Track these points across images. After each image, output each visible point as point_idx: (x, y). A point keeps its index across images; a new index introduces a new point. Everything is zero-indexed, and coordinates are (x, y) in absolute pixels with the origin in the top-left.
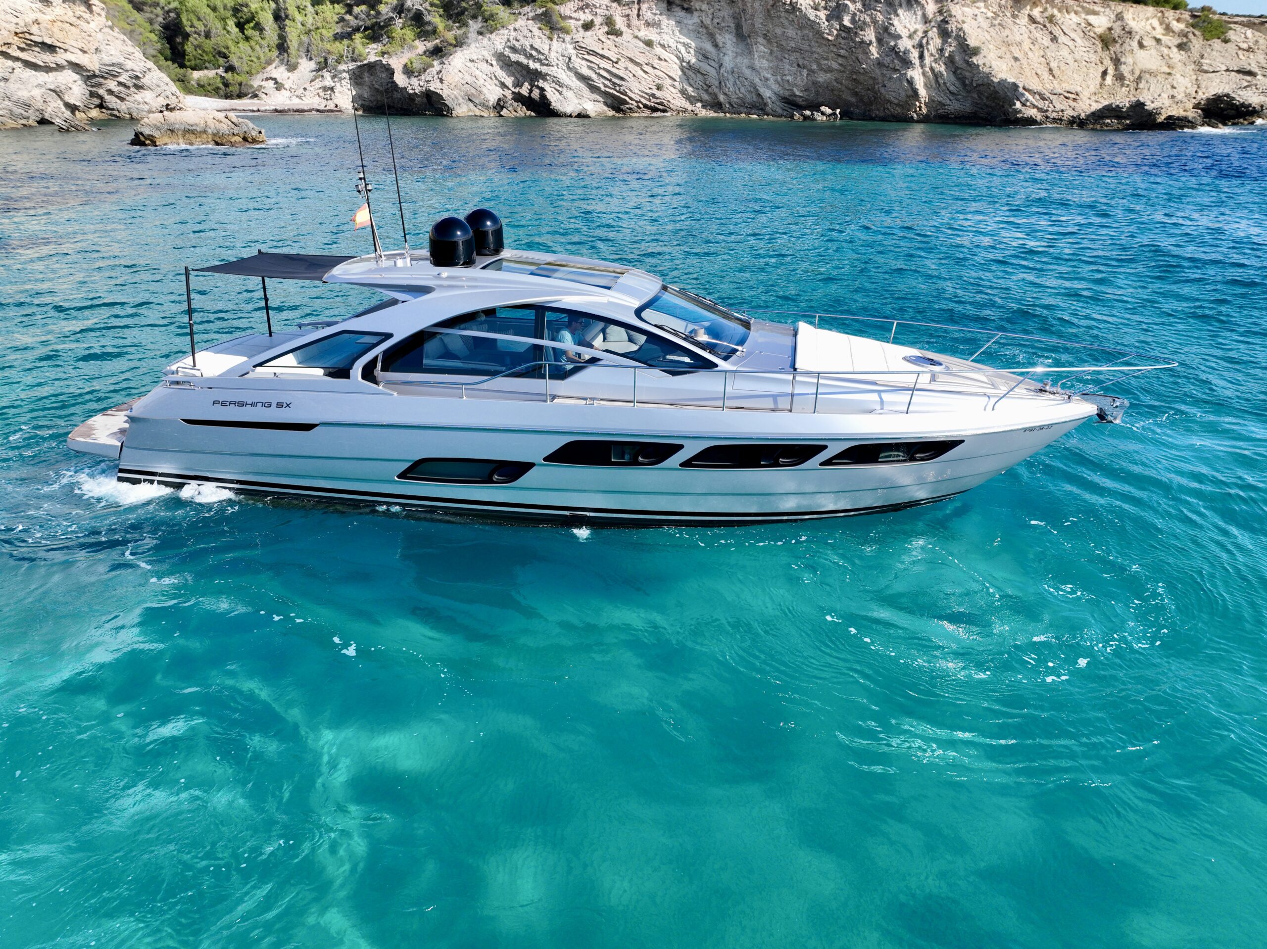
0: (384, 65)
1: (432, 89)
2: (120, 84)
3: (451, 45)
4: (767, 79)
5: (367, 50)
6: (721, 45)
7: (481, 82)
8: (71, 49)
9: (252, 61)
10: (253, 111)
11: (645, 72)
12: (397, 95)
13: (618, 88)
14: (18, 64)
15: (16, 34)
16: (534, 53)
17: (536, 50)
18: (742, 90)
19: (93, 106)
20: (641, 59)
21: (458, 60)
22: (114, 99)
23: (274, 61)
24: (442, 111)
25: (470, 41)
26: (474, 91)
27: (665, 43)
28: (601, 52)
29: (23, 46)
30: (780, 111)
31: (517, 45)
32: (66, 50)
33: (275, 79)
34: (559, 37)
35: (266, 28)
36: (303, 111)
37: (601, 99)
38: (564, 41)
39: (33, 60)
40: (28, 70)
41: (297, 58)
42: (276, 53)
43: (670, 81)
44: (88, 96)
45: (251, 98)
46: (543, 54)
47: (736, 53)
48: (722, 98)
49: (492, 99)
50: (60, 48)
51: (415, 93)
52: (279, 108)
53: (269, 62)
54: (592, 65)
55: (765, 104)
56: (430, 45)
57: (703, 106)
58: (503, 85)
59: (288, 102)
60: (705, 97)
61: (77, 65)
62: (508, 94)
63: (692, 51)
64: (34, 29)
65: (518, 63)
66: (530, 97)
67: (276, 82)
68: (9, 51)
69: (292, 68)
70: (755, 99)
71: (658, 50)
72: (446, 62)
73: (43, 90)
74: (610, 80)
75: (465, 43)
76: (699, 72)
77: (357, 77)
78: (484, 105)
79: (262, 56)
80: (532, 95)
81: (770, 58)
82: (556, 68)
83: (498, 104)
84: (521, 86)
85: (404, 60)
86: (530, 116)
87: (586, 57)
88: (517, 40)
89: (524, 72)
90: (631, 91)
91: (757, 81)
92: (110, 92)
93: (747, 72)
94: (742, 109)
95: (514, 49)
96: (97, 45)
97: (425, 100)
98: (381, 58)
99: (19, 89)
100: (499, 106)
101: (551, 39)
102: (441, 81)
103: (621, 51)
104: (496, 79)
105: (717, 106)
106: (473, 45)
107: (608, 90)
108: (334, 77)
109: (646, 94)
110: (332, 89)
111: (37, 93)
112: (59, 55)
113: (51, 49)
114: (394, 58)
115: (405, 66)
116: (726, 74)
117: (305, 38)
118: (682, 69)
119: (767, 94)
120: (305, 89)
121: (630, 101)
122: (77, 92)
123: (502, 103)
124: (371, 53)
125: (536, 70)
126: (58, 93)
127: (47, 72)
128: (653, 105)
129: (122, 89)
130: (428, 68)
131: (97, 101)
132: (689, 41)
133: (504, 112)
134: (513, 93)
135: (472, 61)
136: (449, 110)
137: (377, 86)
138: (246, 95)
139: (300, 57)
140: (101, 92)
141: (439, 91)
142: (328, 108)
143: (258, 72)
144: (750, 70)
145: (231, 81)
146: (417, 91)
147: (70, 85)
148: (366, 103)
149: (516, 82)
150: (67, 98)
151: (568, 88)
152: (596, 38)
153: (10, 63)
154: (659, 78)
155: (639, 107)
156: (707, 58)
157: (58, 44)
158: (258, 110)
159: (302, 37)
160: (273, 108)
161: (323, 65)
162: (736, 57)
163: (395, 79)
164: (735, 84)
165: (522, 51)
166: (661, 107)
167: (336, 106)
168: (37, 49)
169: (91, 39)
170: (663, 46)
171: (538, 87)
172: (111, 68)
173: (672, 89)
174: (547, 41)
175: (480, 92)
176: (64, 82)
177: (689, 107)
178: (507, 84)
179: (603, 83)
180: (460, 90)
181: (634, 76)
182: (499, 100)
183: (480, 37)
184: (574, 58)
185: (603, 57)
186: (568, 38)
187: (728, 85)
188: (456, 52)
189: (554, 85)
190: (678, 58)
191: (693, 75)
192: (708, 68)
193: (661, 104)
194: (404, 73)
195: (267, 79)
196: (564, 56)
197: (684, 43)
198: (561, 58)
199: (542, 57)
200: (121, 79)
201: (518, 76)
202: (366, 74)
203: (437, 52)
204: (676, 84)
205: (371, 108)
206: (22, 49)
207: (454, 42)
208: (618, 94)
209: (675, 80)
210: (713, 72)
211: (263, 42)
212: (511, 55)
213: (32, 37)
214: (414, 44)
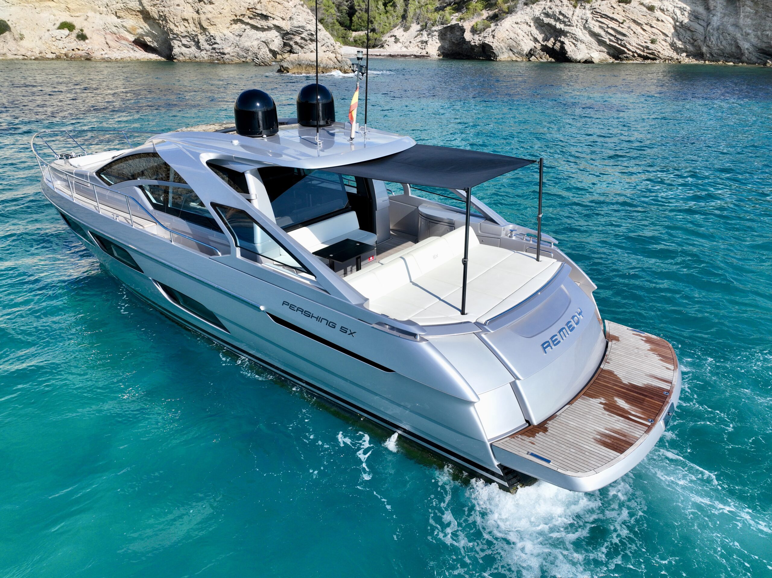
0: (460, 27)
1: (486, 42)
2: (302, 38)
3: (504, 12)
4: (748, 34)
5: (452, 17)
6: (712, 8)
7: (521, 37)
8: (277, 18)
9: (386, 25)
10: (377, 55)
11: (644, 30)
12: (465, 46)
13: (619, 42)
14: (248, 27)
15: (248, 9)
16: (561, 17)
17: (563, 15)
18: (724, 43)
19: (286, 51)
20: (642, 20)
21: (508, 22)
22: (298, 47)
23: (398, 25)
24: (491, 57)
25: (517, 10)
26: (514, 44)
27: (665, 8)
28: (611, 15)
29: (251, 16)
30: (754, 59)
31: (550, 12)
32: (274, 19)
33: (395, 36)
34: (581, 5)
35: (398, 5)
36: (406, 56)
37: (605, 50)
38: (584, 9)
39: (256, 24)
40: (253, 30)
41: (410, 23)
42: (400, 20)
43: (663, 37)
44: (282, 45)
45: (380, 47)
46: (567, 18)
47: (725, 14)
48: (704, 49)
49: (526, 49)
50: (271, 17)
51: (475, 45)
52: (392, 54)
53: (395, 26)
54: (603, 25)
55: (743, 54)
56: (491, 13)
57: (687, 56)
58: (536, 40)
59: (399, 50)
60: (690, 48)
61: (278, 27)
62: (538, 46)
63: (686, 14)
64: (258, 6)
65: (549, 25)
66: (553, 48)
67: (396, 38)
68: (243, 19)
69: (406, 29)
70: (734, 49)
71: (658, 13)
72: (499, 24)
73: (259, 42)
74: (615, 36)
75: (514, 11)
76: (689, 30)
77: (442, 35)
78: (520, 54)
79: (392, 23)
80: (555, 47)
81: (755, 17)
82: (575, 27)
83: (530, 53)
84: (548, 41)
85: (473, 23)
86: (551, 62)
87: (600, 19)
88: (551, 8)
89: (552, 31)
90: (630, 44)
91: (739, 35)
92: (296, 43)
93: (731, 29)
94: (720, 58)
95: (547, 15)
96: (291, 15)
97: (481, 49)
98: (459, 22)
99: (246, 41)
100: (530, 54)
101: (575, 7)
102: (494, 37)
103: (627, 15)
104: (532, 35)
105: (699, 55)
106: (519, 13)
107: (612, 43)
108: (428, 35)
109: (642, 46)
110: (426, 42)
111: (255, 43)
112: (270, 21)
113: (265, 17)
114: (467, 22)
115: (473, 27)
116: (711, 31)
117: (418, 11)
118: (675, 27)
119: (745, 45)
120: (410, 42)
121: (628, 52)
122: (277, 43)
123: (532, 52)
124: (454, 19)
125: (561, 29)
126: (266, 43)
127: (263, 32)
128: (645, 54)
129: (303, 41)
130: (487, 28)
131: (288, 48)
132: (685, 6)
133: (533, 58)
134: (542, 45)
135: (517, 23)
136: (495, 56)
137: (453, 41)
138: (377, 46)
139: (413, 22)
140: (292, 43)
141: (491, 44)
142: (422, 54)
143: (387, 32)
144: (734, 27)
145: (371, 38)
146: (477, 44)
147: (273, 39)
148: (446, 52)
149: (545, 38)
150: (271, 47)
151: (582, 42)
152: (609, 5)
153: (243, 26)
154: (654, 34)
155: (634, 56)
156: (698, 19)
157: (270, 15)
158: (380, 55)
159: (417, 10)
160: (388, 53)
161: (424, 28)
162: (723, 17)
163: (465, 35)
164: (718, 38)
165: (554, 17)
166: (651, 56)
167: (427, 53)
168: (259, 18)
169: (288, 11)
170: (662, 10)
171: (560, 41)
172: (298, 29)
173: (663, 43)
174: (572, 9)
175: (519, 44)
176: (270, 37)
177: (675, 55)
178: (538, 39)
179: (609, 39)
180: (505, 43)
181: (634, 33)
182: (531, 50)
183: (526, 7)
184: (590, 20)
185: (612, 19)
186: (588, 6)
187: (712, 39)
188: (507, 17)
189: (572, 40)
190: (673, 19)
191: (683, 32)
192: (698, 27)
193: (652, 54)
194: (471, 32)
195: (391, 36)
196: (582, 19)
197: (680, 8)
198: (580, 21)
199: (566, 20)
200: (303, 36)
201: (547, 34)
202: (449, 33)
203: (495, 18)
204: (668, 39)
205: (449, 55)
206: (251, 18)
207: (507, 10)
208: (619, 46)
209: (667, 36)
210: (700, 29)
211: (394, 14)
212: (544, 19)
213: (257, 11)
214: (481, 12)
